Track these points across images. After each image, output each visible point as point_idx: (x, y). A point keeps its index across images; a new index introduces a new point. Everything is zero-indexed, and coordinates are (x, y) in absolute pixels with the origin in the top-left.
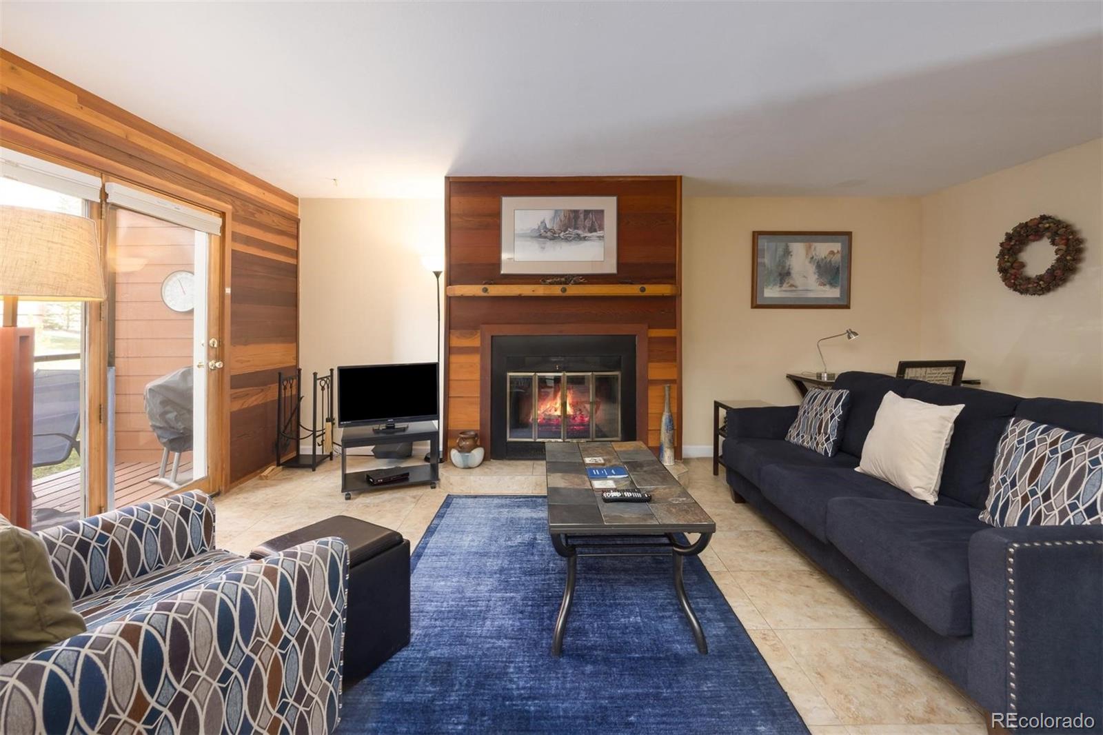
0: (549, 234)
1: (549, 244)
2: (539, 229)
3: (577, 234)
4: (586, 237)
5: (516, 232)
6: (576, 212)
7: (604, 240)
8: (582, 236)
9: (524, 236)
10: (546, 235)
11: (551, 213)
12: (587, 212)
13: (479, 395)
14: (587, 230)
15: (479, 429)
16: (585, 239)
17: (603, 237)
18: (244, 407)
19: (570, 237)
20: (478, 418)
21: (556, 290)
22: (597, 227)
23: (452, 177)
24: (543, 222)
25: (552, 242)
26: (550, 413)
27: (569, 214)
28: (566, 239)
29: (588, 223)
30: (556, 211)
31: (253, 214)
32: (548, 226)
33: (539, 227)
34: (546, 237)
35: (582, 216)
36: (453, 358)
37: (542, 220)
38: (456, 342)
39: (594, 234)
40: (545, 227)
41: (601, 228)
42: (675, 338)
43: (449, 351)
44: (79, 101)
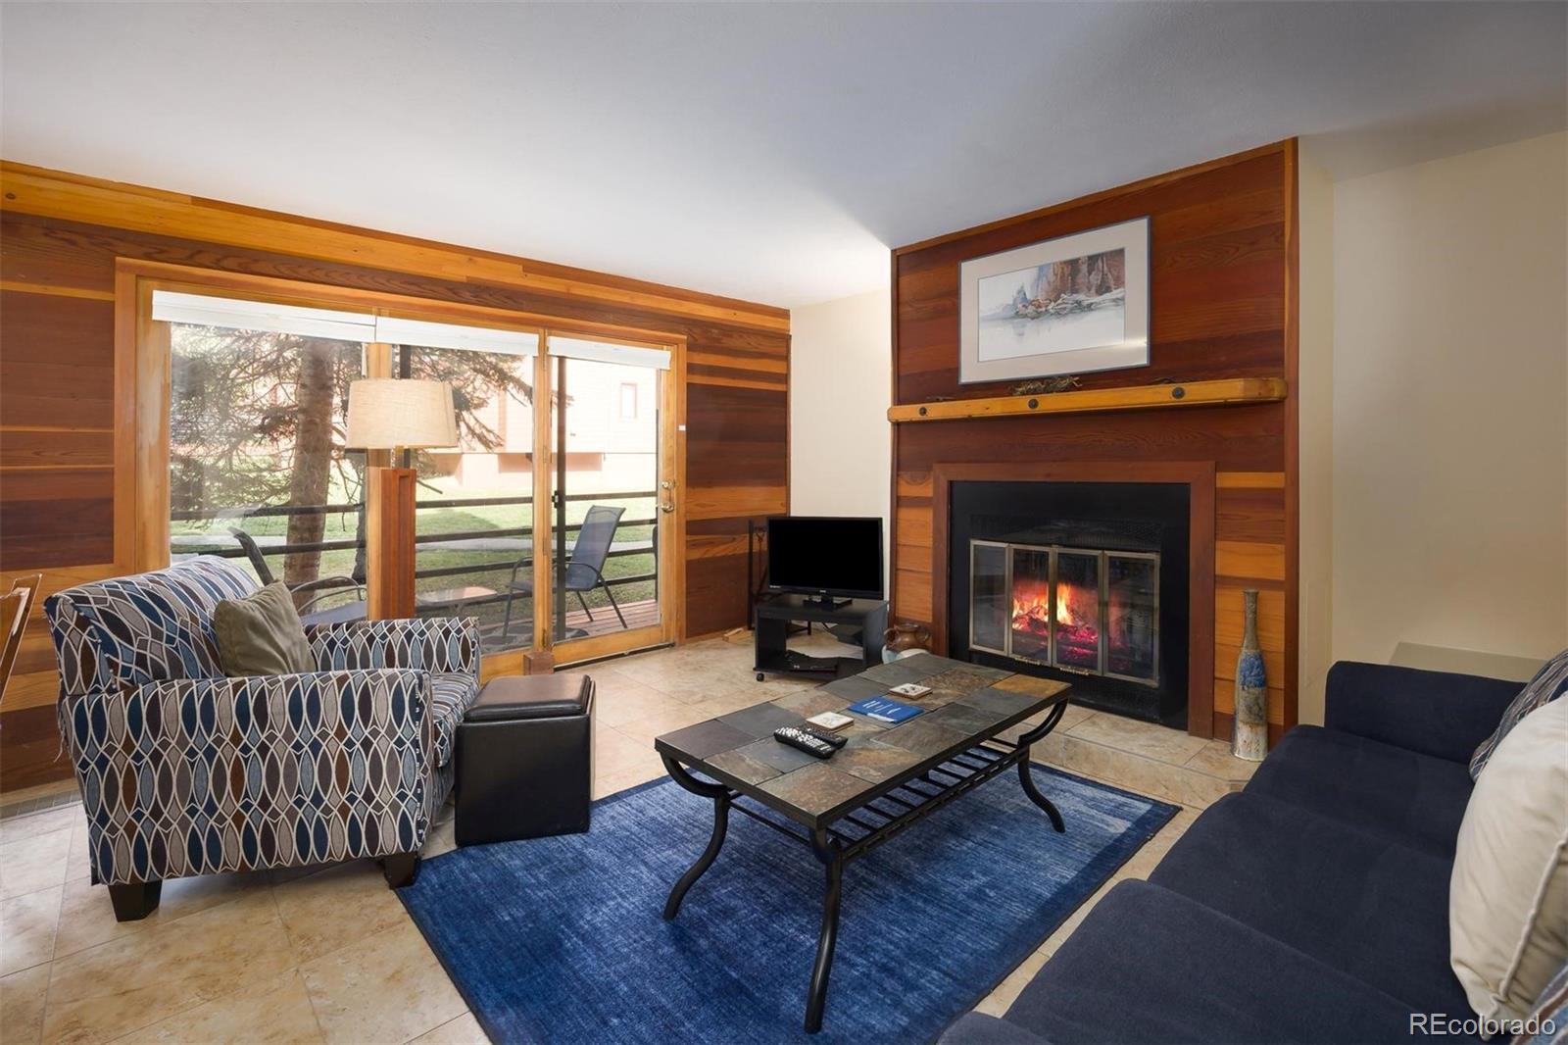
0: (1031, 309)
1: (1030, 325)
2: (1015, 304)
3: (1076, 302)
4: (1092, 304)
5: (981, 315)
6: (1073, 264)
7: (1124, 304)
8: (1085, 303)
9: (994, 319)
10: (1029, 311)
11: (1034, 272)
12: (1093, 259)
13: (930, 570)
14: (1093, 291)
15: (930, 621)
16: (1089, 307)
17: (1123, 299)
18: (707, 556)
19: (1065, 309)
20: (930, 606)
21: (1019, 405)
22: (1112, 283)
23: (899, 249)
24: (1021, 291)
25: (1033, 322)
26: (1037, 616)
27: (1063, 269)
28: (1058, 314)
29: (1095, 278)
30: (1041, 268)
31: (718, 340)
32: (1028, 297)
33: (1015, 300)
34: (1025, 316)
35: (1084, 268)
36: (904, 513)
37: (1018, 287)
38: (906, 490)
39: (1107, 296)
40: (1025, 298)
41: (1120, 282)
42: (1280, 492)
43: (897, 502)
44: (524, 271)
